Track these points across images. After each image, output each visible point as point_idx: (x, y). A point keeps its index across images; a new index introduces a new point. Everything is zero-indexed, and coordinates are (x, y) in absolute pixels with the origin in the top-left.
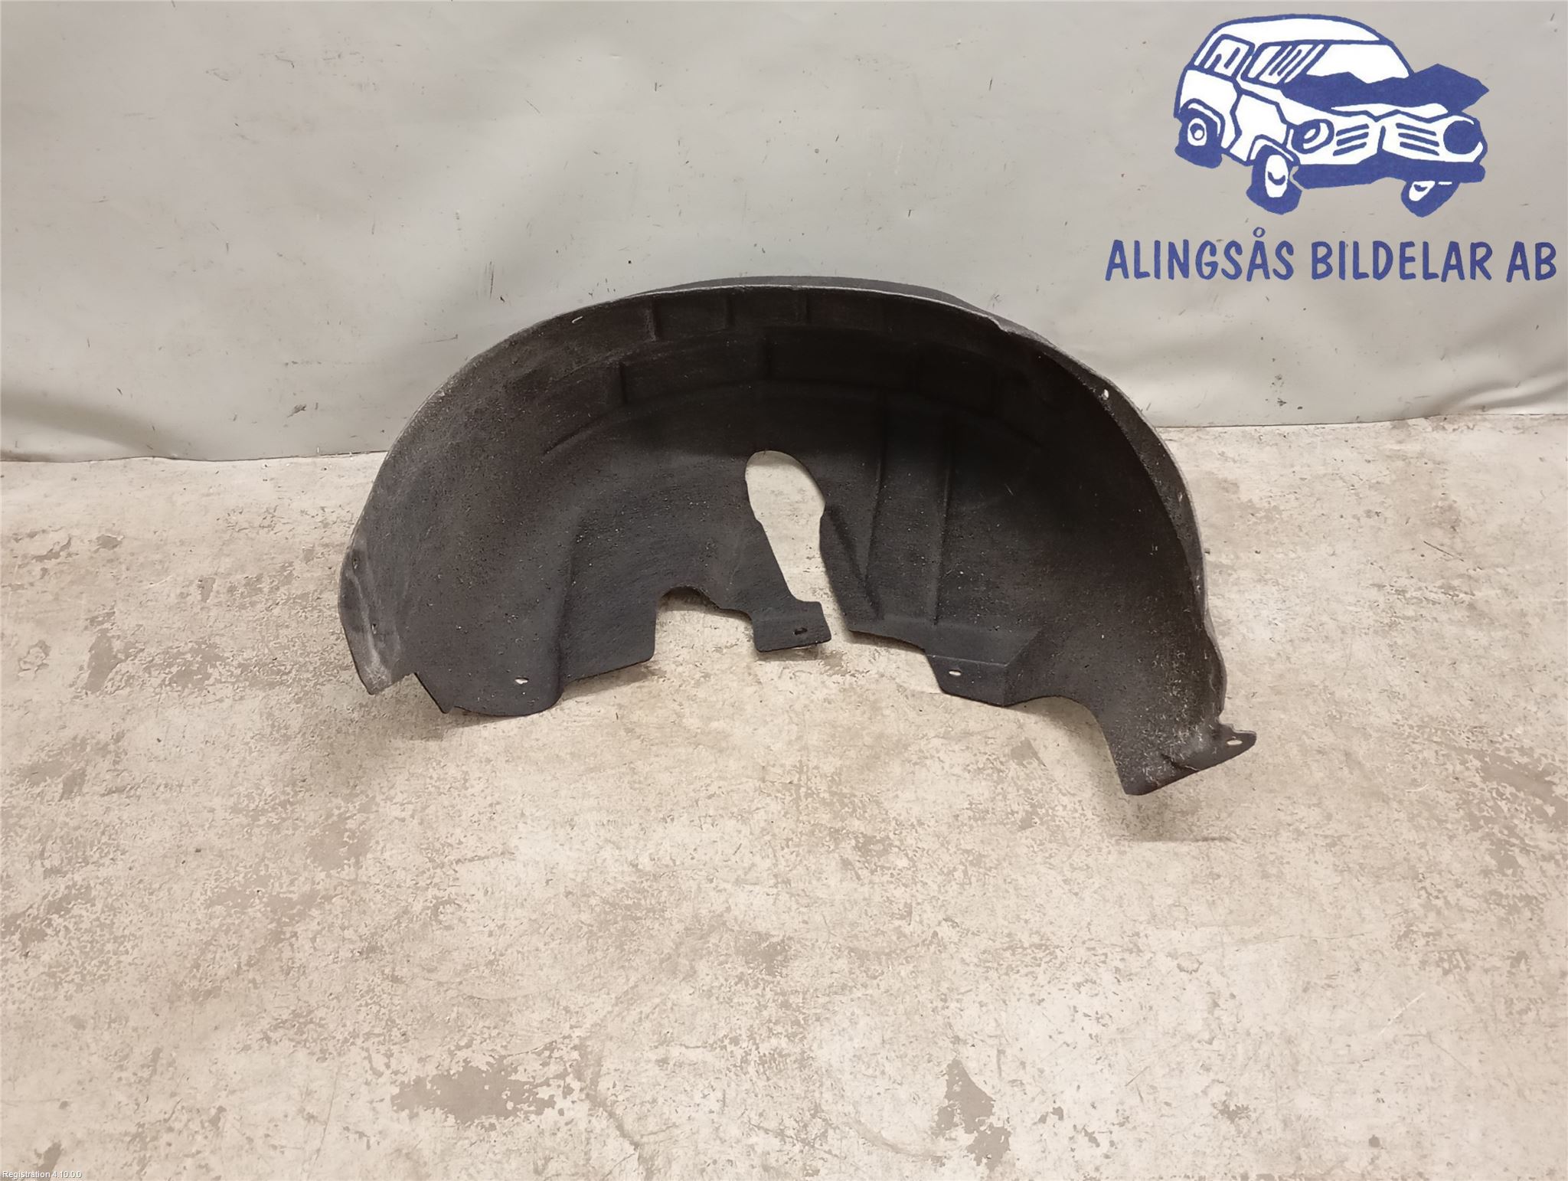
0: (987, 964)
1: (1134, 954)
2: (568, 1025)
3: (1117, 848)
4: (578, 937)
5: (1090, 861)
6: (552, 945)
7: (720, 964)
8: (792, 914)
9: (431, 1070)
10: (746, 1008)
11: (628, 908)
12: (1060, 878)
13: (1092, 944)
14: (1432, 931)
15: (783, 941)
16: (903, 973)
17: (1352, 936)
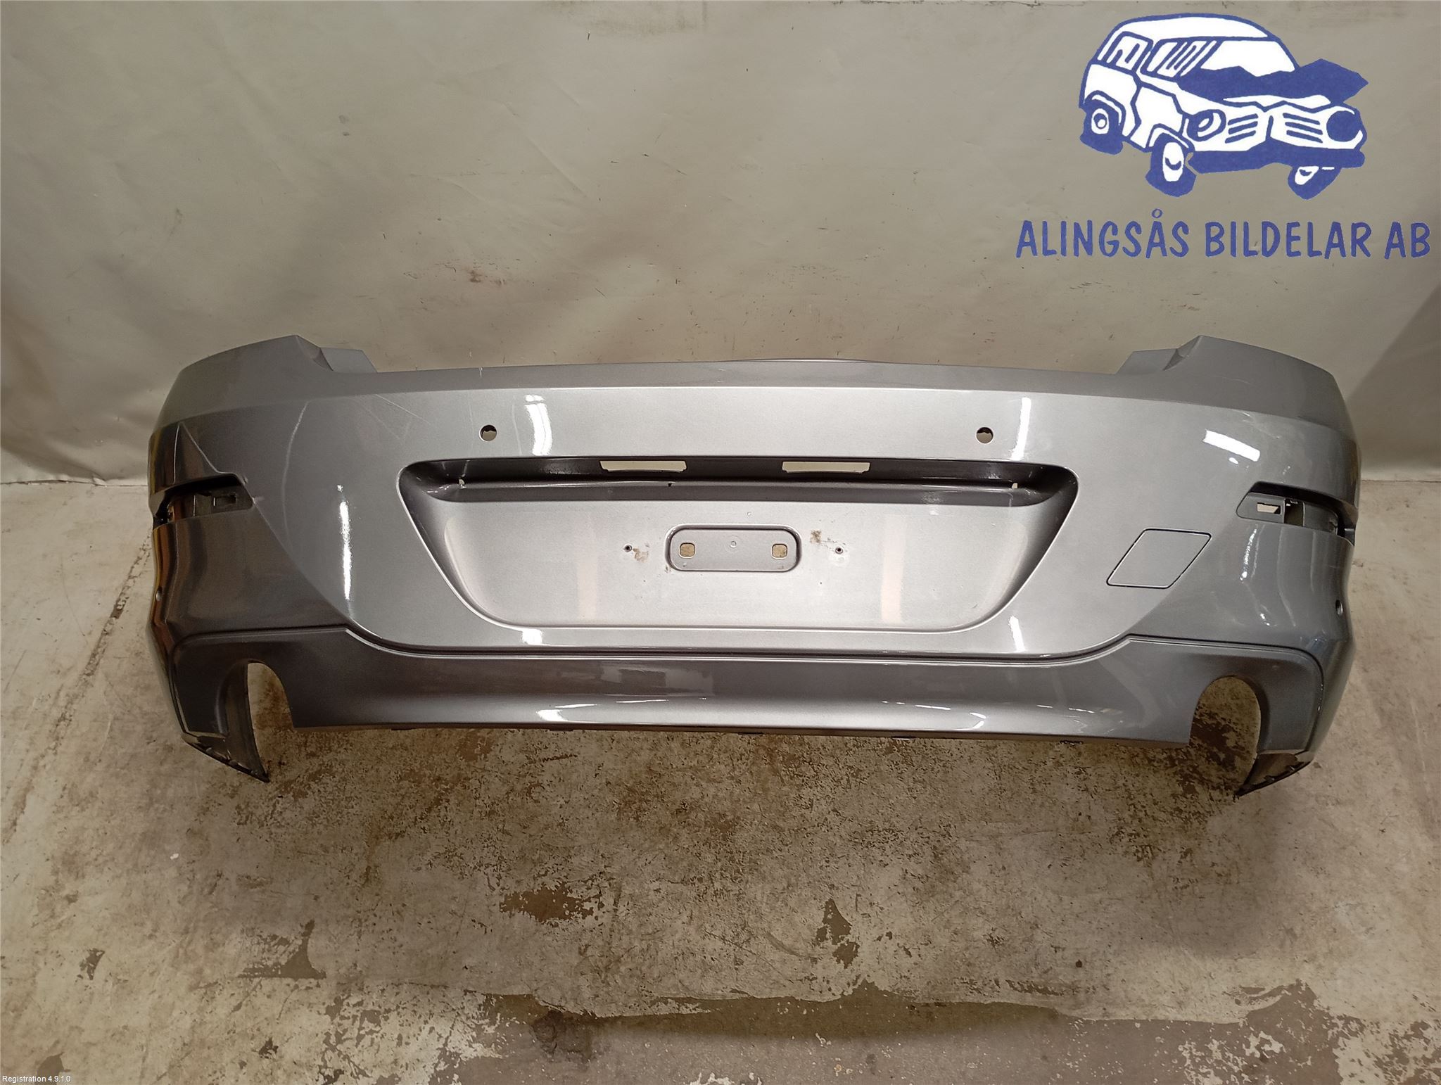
0: (856, 840)
1: (946, 839)
2: (603, 865)
3: (944, 768)
4: (612, 811)
5: (925, 777)
6: (597, 815)
7: (696, 831)
8: (741, 802)
9: (523, 889)
10: (709, 860)
11: (642, 794)
12: (906, 787)
13: (920, 830)
14: (1134, 832)
15: (733, 819)
16: (804, 844)
17: (1083, 833)
